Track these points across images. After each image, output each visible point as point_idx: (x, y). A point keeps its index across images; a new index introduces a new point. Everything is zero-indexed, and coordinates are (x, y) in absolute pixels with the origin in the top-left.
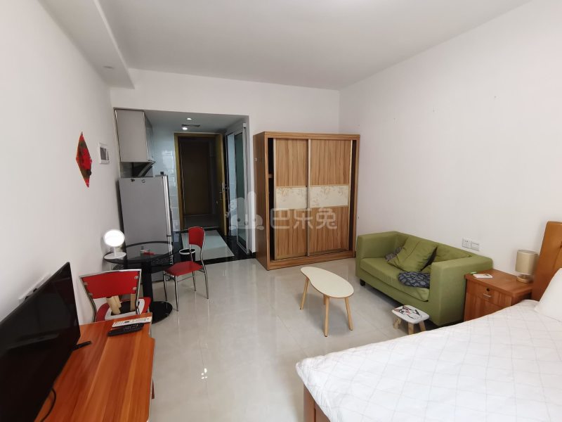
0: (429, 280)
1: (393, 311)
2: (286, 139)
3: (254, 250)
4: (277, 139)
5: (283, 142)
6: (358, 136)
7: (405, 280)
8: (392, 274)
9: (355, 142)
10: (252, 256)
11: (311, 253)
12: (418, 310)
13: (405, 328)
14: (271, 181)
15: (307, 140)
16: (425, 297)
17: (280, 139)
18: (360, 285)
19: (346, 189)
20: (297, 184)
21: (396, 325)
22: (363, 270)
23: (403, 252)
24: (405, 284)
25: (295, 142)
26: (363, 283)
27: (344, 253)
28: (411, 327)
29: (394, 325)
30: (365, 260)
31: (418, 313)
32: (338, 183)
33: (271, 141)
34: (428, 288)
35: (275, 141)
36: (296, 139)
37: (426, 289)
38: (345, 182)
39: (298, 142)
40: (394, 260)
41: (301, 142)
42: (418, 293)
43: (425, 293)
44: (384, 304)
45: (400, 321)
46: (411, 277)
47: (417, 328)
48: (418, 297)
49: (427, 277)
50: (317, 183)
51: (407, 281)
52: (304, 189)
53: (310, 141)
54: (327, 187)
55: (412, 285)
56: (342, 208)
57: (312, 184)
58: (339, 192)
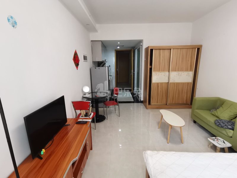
0: (234, 126)
1: (209, 139)
2: (160, 49)
3: (142, 100)
4: (155, 49)
5: (158, 51)
6: (201, 46)
7: (218, 124)
8: (211, 120)
9: (198, 49)
10: (142, 102)
11: (169, 104)
12: (225, 141)
13: (214, 148)
14: (151, 69)
15: (171, 49)
16: (231, 135)
17: (156, 49)
18: (193, 122)
19: (191, 74)
20: (164, 70)
21: (210, 146)
22: (195, 115)
23: (221, 108)
24: (218, 126)
25: (164, 50)
26: (195, 122)
27: (187, 106)
28: (219, 149)
29: (208, 146)
30: (197, 110)
31: (224, 143)
32: (187, 70)
33: (152, 50)
34: (233, 130)
35: (154, 50)
36: (165, 49)
37: (231, 131)
38: (191, 70)
39: (166, 50)
40: (214, 112)
41: (167, 50)
42: (226, 132)
43: (231, 133)
44: (205, 134)
45: (212, 145)
46: (223, 122)
47: (223, 150)
48: (227, 135)
49: (233, 124)
50: (175, 70)
51: (220, 124)
52: (168, 73)
53: (172, 50)
54: (180, 73)
55: (222, 127)
56: (188, 83)
57: (172, 71)
58: (187, 75)
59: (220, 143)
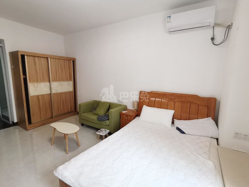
0: (108, 117)
1: (97, 133)
2: (34, 56)
3: (16, 121)
4: (27, 55)
5: (31, 58)
6: (75, 59)
7: (100, 119)
8: (95, 118)
9: (73, 61)
11: (55, 116)
12: (106, 130)
13: (102, 138)
16: (108, 124)
17: (29, 56)
19: (71, 83)
21: (98, 138)
22: (82, 119)
23: (98, 108)
24: (100, 121)
25: (39, 58)
26: (83, 125)
27: (72, 113)
28: (104, 137)
30: (83, 114)
31: (106, 131)
32: (67, 80)
34: (109, 120)
35: (26, 57)
37: (108, 121)
38: (70, 80)
39: (42, 58)
40: (95, 112)
42: (105, 123)
43: (107, 122)
44: (92, 131)
45: (99, 136)
46: (102, 117)
47: (106, 136)
48: (106, 125)
50: (55, 80)
53: (49, 59)
55: (103, 121)
58: (68, 85)
59: (103, 132)
